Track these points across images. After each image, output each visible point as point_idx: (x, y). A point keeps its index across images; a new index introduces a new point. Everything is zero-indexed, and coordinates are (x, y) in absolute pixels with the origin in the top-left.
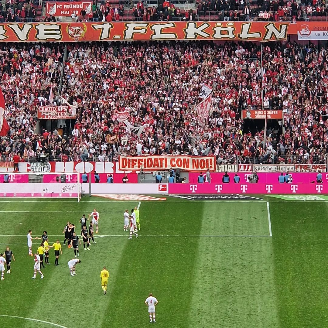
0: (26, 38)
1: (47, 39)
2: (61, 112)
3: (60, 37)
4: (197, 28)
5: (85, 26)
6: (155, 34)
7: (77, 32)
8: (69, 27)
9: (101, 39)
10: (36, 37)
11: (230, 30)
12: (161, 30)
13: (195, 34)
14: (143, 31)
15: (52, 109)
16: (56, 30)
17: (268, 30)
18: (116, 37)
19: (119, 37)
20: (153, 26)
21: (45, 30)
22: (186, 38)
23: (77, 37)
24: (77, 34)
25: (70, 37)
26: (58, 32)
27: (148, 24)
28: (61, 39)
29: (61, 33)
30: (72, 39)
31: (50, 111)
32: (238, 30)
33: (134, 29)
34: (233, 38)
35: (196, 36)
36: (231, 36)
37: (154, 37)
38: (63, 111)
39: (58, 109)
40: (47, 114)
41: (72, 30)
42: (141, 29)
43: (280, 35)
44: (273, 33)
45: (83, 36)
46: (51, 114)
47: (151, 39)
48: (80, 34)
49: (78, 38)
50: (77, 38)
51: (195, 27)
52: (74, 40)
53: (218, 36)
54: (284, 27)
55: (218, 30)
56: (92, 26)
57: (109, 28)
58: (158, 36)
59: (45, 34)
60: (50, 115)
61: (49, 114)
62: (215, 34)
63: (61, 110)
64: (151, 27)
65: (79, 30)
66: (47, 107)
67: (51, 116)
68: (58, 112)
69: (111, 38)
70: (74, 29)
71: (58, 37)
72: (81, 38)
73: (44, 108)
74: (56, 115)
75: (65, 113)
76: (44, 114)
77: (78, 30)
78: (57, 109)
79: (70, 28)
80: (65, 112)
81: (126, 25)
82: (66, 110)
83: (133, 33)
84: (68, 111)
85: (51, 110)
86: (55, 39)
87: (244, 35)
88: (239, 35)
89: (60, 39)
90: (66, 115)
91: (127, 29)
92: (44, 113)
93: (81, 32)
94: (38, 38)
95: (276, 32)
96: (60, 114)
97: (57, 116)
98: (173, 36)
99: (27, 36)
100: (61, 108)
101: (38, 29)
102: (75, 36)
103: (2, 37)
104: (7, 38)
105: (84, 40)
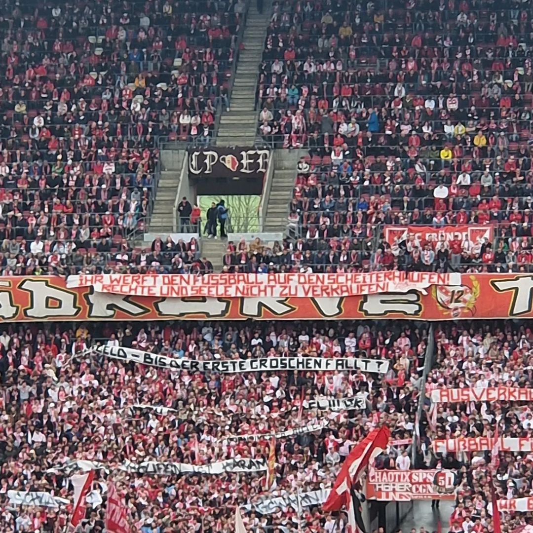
0: (337, 311)
1: (386, 312)
2: (419, 483)
3: (417, 308)
5: (475, 283)
7: (456, 297)
9: (512, 314)
10: (361, 309)
15: (399, 477)
23: (456, 309)
24: (457, 301)
25: (441, 308)
26: (412, 297)
28: (420, 313)
29: (418, 300)
30: (445, 313)
31: (394, 481)
38: (425, 482)
39: (414, 476)
40: (387, 488)
41: (446, 293)
45: (471, 306)
46: (397, 488)
48: (465, 301)
49: (460, 310)
50: (457, 311)
52: (449, 316)
56: (492, 283)
59: (383, 302)
60: (394, 491)
61: (391, 488)
63: (421, 481)
65: (462, 292)
66: (387, 473)
67: (398, 494)
68: (413, 484)
70: (450, 289)
71: (411, 309)
72: (466, 311)
73: (380, 473)
74: (407, 491)
75: (429, 486)
76: (380, 489)
77: (458, 292)
78: (410, 477)
79: (441, 289)
80: (430, 483)
82: (432, 479)
84: (436, 482)
85: (397, 480)
86: (405, 313)
89: (416, 313)
90: (431, 491)
92: (380, 485)
93: (467, 297)
94: (366, 312)
96: (417, 489)
97: (410, 494)
99: (339, 306)
100: (421, 474)
102: (452, 305)
103: (281, 309)
104: (293, 309)
105: (473, 316)
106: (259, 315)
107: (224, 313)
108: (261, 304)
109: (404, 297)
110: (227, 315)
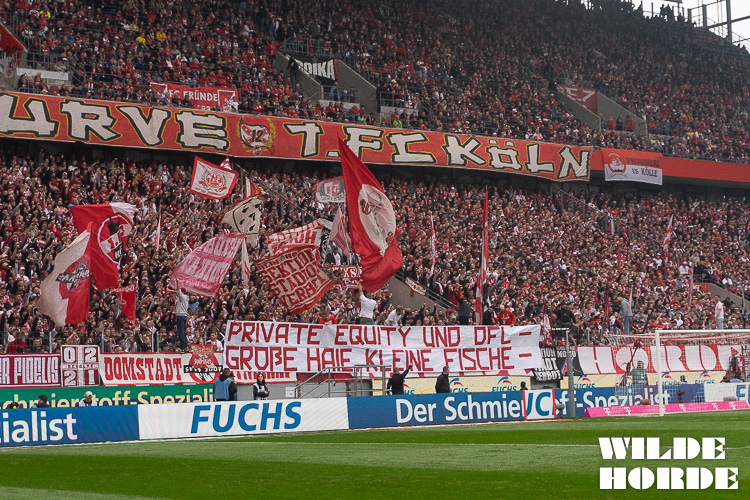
0: (158, 141)
1: (200, 145)
3: (224, 144)
4: (463, 147)
5: (272, 125)
6: (398, 153)
7: (257, 137)
8: (241, 123)
9: (303, 156)
10: (179, 141)
11: (513, 154)
12: (406, 146)
13: (462, 156)
14: (376, 145)
16: (217, 128)
17: (564, 159)
18: (331, 154)
19: (336, 154)
20: (391, 135)
21: (195, 125)
22: (450, 164)
23: (257, 147)
24: (258, 140)
25: (244, 146)
26: (221, 133)
27: (382, 132)
28: (228, 149)
29: (226, 136)
30: (248, 151)
32: (524, 157)
33: (360, 140)
34: (520, 169)
35: (465, 161)
36: (516, 166)
37: (398, 158)
41: (248, 132)
42: (372, 142)
43: (581, 171)
44: (570, 165)
45: (270, 146)
47: (394, 162)
48: (264, 141)
49: (260, 149)
50: (258, 150)
51: (459, 144)
52: (251, 154)
53: (497, 163)
54: (585, 155)
55: (495, 152)
56: (285, 125)
57: (317, 134)
58: (404, 157)
59: (197, 135)
62: (492, 160)
64: (388, 138)
65: (261, 132)
68: (351, 279)
69: (322, 154)
70: (252, 128)
71: (222, 144)
72: (266, 150)
77: (259, 131)
79: (244, 128)
81: (345, 128)
83: (360, 148)
86: (216, 148)
87: (534, 167)
88: (526, 164)
89: (225, 149)
91: (349, 139)
93: (266, 137)
94: (183, 143)
95: (575, 165)
98: (428, 158)
99: (159, 136)
101: (181, 123)
102: (254, 144)
103: (106, 134)
104: (118, 136)
105: (272, 155)
106: (87, 138)
107: (53, 133)
108: (88, 128)
109: (214, 132)
110: (56, 136)
